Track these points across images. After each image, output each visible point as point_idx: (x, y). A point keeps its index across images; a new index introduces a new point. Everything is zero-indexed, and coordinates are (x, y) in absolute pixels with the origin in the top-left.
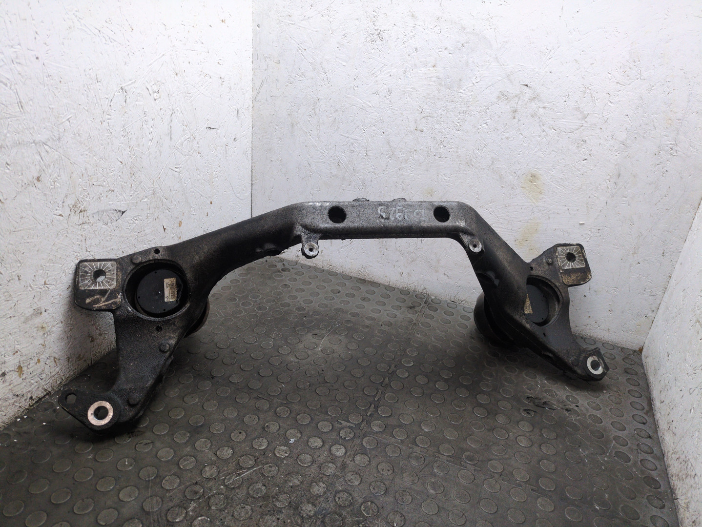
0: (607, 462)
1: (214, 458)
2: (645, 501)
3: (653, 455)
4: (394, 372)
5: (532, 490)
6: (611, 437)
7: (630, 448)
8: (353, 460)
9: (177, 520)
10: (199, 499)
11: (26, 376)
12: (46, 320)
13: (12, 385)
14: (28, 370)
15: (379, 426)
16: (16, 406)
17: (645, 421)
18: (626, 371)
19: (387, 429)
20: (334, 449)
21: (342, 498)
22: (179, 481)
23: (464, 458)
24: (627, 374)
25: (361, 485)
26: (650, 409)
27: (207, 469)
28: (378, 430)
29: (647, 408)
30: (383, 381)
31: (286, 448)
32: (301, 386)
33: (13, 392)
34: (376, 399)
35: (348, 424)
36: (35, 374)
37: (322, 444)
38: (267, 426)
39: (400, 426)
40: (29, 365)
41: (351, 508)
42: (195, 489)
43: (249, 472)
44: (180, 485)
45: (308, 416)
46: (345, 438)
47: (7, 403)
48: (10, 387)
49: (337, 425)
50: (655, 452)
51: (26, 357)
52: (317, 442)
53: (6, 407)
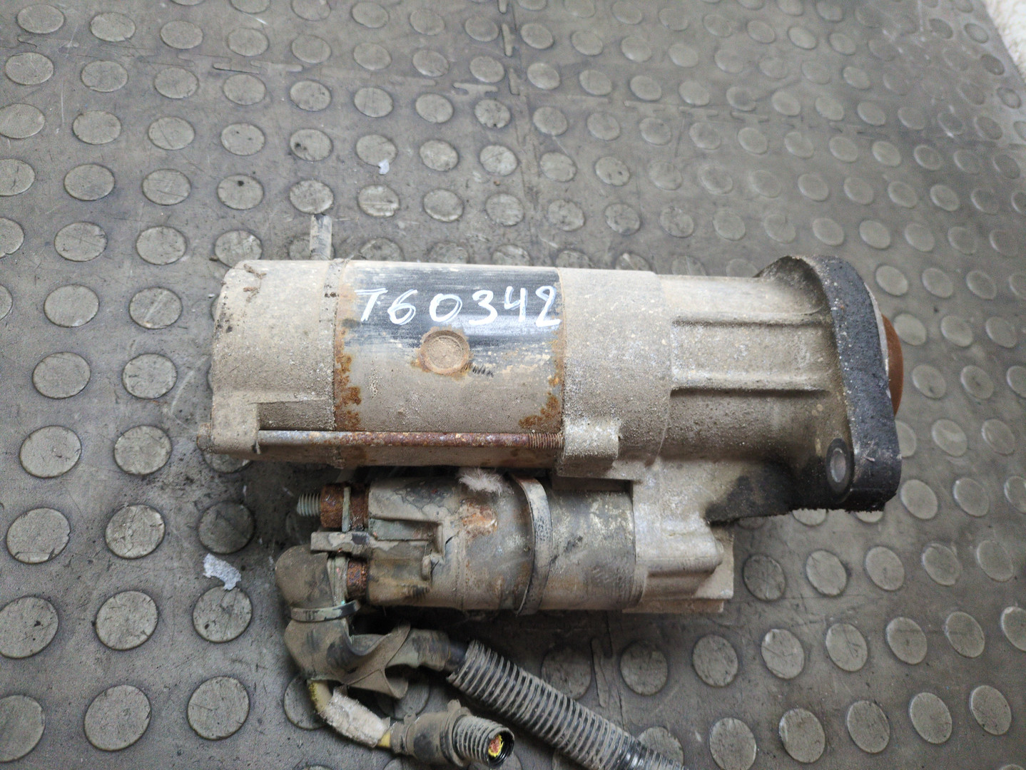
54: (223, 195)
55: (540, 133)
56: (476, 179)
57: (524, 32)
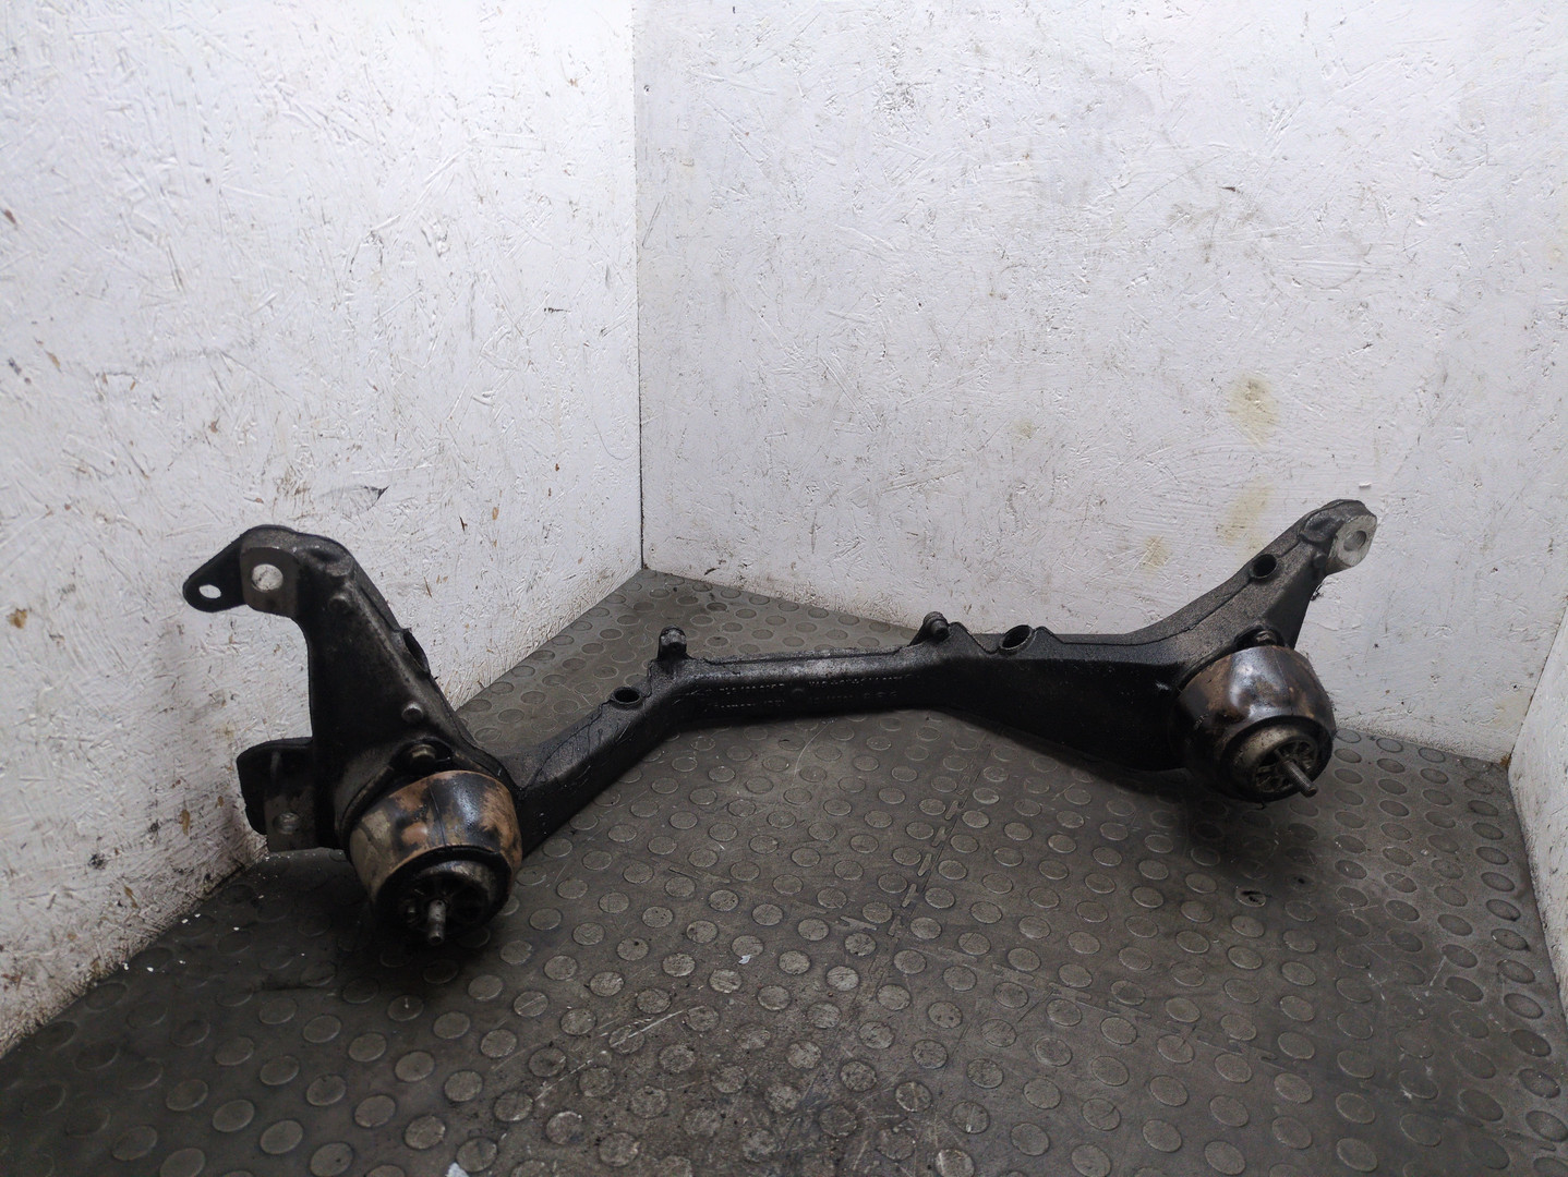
0: (1430, 1001)
1: (585, 995)
2: (1514, 1080)
3: (1532, 985)
4: (956, 818)
5: (1264, 1058)
6: (1439, 948)
7: (1480, 970)
8: (876, 998)
9: (516, 1119)
10: (558, 1075)
11: (198, 831)
12: (234, 717)
13: (171, 850)
14: (202, 820)
15: (929, 928)
16: (179, 892)
17: (1515, 914)
18: (1473, 808)
19: (947, 934)
20: (834, 975)
21: (854, 1074)
22: (515, 1040)
23: (1114, 992)
24: (1475, 815)
25: (895, 1048)
26: (1527, 888)
27: (572, 1016)
28: (926, 937)
29: (1519, 885)
30: (934, 835)
31: (732, 973)
32: (760, 848)
33: (173, 864)
34: (921, 873)
35: (863, 925)
36: (215, 827)
37: (808, 965)
38: (692, 929)
39: (975, 927)
40: (202, 808)
41: (876, 1094)
42: (548, 1057)
43: (658, 1022)
44: (518, 1046)
45: (776, 908)
46: (857, 953)
47: (162, 887)
48: (167, 854)
49: (837, 926)
50: (1538, 979)
51: (194, 793)
52: (796, 962)
53: (161, 896)
54: (620, 947)
55: (895, 968)
56: (814, 987)
57: (928, 893)
